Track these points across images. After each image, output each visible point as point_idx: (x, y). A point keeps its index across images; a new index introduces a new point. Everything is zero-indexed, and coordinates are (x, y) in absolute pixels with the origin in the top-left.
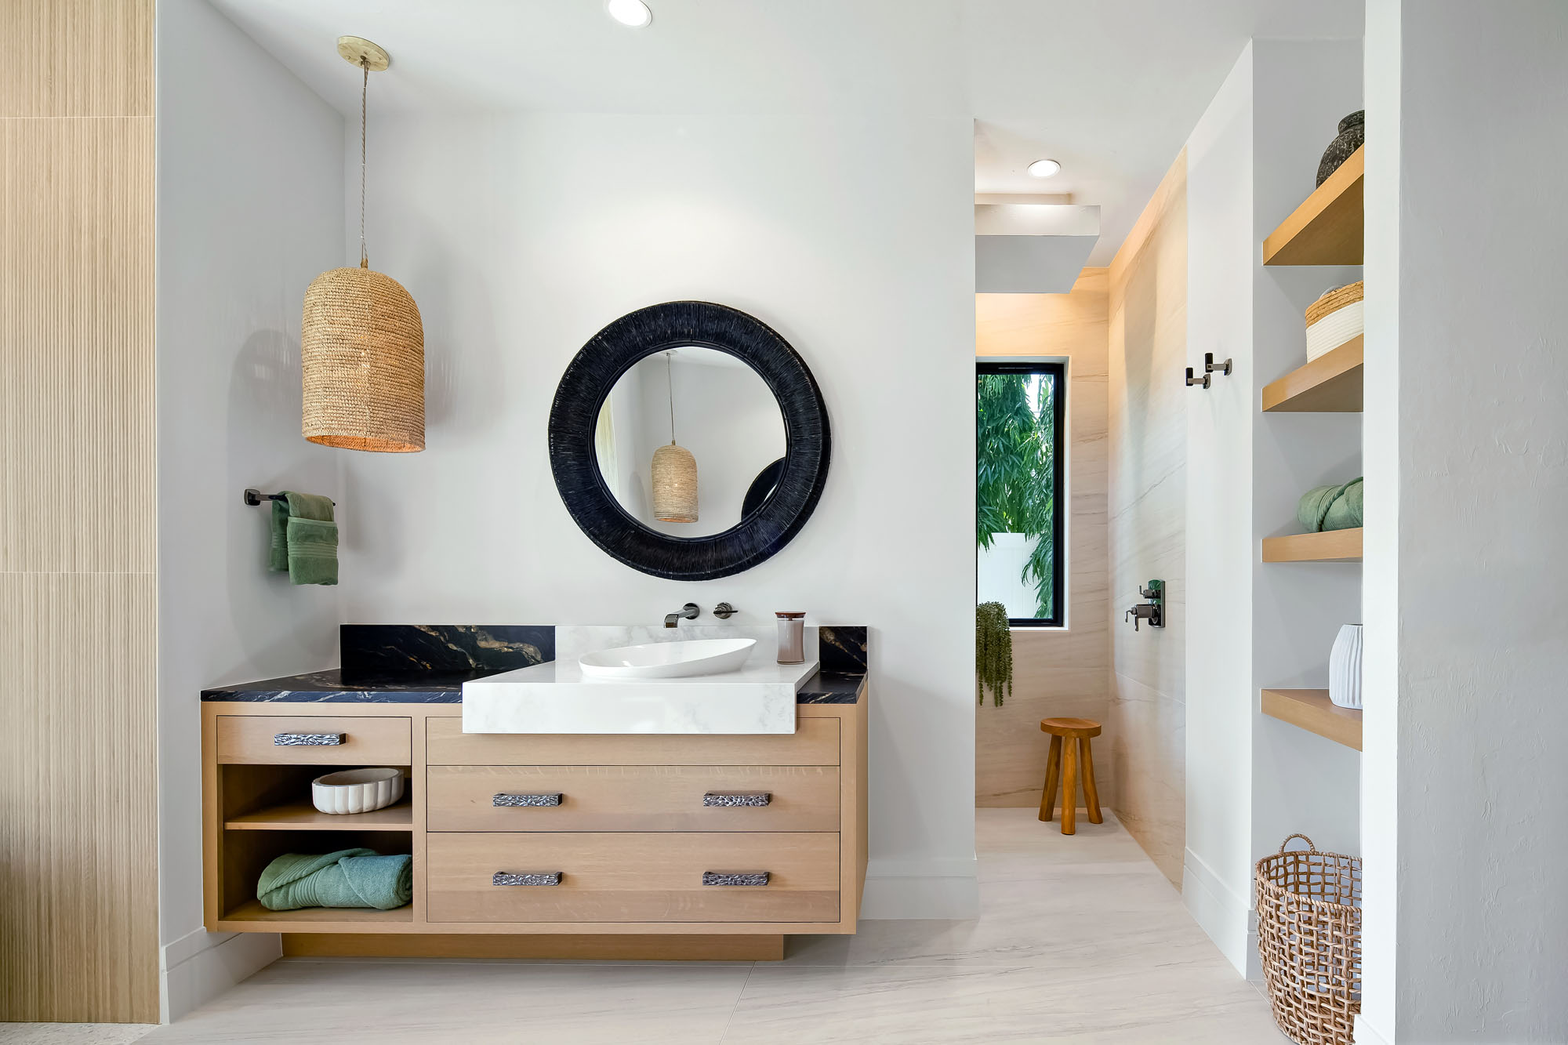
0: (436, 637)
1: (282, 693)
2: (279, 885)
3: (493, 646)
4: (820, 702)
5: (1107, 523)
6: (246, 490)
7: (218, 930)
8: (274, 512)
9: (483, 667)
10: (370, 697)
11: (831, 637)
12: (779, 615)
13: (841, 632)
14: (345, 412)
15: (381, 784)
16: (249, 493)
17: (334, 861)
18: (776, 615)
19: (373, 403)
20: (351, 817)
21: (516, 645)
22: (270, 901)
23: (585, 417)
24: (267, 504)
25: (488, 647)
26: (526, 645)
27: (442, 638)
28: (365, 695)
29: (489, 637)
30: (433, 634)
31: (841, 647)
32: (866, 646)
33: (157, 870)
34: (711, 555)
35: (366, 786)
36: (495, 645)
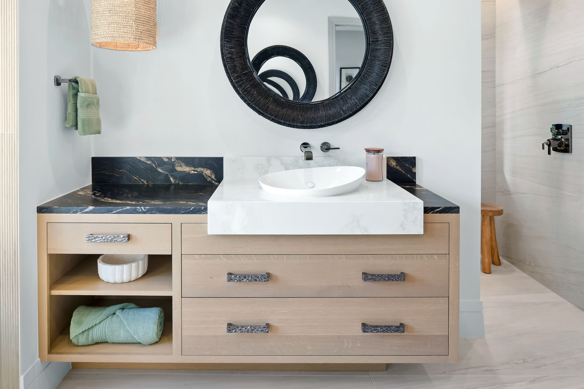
0: (150, 164)
1: (89, 208)
2: (84, 330)
3: (185, 170)
4: (437, 213)
5: (495, 87)
6: (55, 76)
7: (48, 361)
8: (69, 90)
9: (179, 183)
10: (145, 210)
11: (394, 163)
12: (368, 151)
13: (400, 160)
14: (121, 26)
15: (141, 262)
16: (57, 78)
17: (114, 312)
18: (365, 151)
19: (137, 20)
20: (124, 285)
21: (199, 169)
22: (78, 340)
23: (243, 27)
24: (65, 85)
25: (182, 170)
26: (205, 169)
27: (154, 165)
28: (142, 209)
29: (183, 164)
30: (148, 162)
31: (400, 169)
32: (415, 169)
33: (18, 326)
34: (322, 113)
35: (134, 265)
36: (187, 169)
